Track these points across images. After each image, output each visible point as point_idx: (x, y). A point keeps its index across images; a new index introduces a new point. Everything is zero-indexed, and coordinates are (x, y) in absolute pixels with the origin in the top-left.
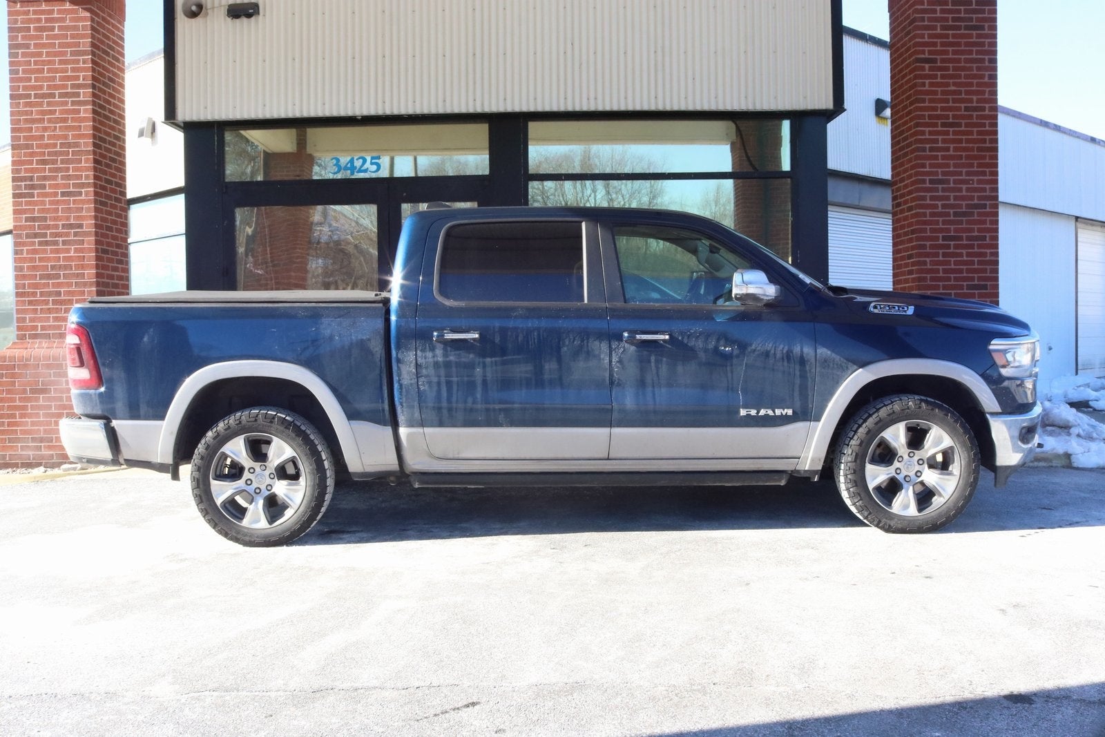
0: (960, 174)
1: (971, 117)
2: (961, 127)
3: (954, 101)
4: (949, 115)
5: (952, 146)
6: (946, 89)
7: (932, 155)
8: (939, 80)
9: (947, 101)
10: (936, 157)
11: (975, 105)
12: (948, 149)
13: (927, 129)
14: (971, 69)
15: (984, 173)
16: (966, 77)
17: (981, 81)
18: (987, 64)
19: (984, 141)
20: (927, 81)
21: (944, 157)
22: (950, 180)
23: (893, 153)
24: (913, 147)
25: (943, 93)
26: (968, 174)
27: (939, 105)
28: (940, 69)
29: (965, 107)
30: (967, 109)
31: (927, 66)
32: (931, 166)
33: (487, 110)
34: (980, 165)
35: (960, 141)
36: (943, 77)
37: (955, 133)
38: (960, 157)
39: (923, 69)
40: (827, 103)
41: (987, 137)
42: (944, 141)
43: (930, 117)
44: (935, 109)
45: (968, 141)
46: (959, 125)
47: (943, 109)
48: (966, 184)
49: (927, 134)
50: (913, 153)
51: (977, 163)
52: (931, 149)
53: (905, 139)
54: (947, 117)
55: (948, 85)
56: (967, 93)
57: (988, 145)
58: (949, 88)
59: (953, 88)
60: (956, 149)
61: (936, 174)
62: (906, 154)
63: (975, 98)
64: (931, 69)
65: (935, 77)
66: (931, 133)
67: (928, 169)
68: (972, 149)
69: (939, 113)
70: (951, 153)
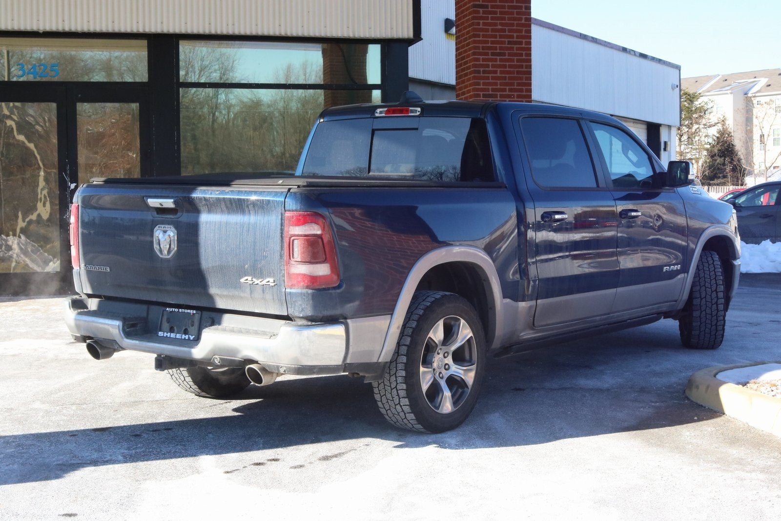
0: (505, 90)
1: (512, 48)
2: (505, 56)
3: (501, 37)
4: (497, 47)
5: (499, 70)
6: (495, 27)
7: (485, 76)
8: (490, 21)
9: (495, 37)
10: (488, 78)
11: (515, 40)
12: (496, 72)
13: (481, 57)
14: (512, 13)
15: (521, 90)
16: (509, 19)
17: (520, 22)
18: (524, 10)
19: (522, 67)
20: (481, 22)
21: (493, 78)
22: (497, 95)
23: (457, 73)
24: (471, 58)
25: (493, 30)
26: (510, 90)
27: (490, 39)
28: (490, 13)
29: (508, 41)
30: (509, 43)
31: (481, 10)
32: (484, 84)
33: (147, 30)
34: (519, 84)
35: (505, 66)
36: (492, 19)
37: (501, 60)
38: (505, 78)
39: (478, 12)
40: (409, 33)
41: (524, 64)
42: (493, 66)
43: (483, 48)
44: (487, 42)
45: (510, 66)
46: (504, 54)
47: (492, 42)
48: (509, 98)
49: (481, 61)
50: (471, 74)
51: (517, 83)
52: (484, 72)
53: (466, 63)
54: (496, 48)
55: (496, 24)
56: (510, 31)
57: (524, 69)
58: (497, 27)
59: (500, 27)
60: (501, 72)
61: (488, 90)
62: (466, 75)
63: (515, 35)
64: (484, 12)
65: (487, 18)
66: (484, 60)
67: (482, 87)
68: (513, 73)
69: (489, 45)
70: (499, 75)
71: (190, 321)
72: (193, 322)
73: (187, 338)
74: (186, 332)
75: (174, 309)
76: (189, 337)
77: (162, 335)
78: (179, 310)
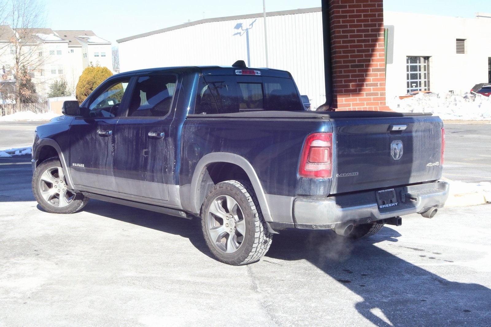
71: (392, 195)
72: (393, 195)
73: (394, 205)
74: (391, 202)
75: (382, 191)
76: (395, 204)
77: (382, 207)
78: (385, 191)
